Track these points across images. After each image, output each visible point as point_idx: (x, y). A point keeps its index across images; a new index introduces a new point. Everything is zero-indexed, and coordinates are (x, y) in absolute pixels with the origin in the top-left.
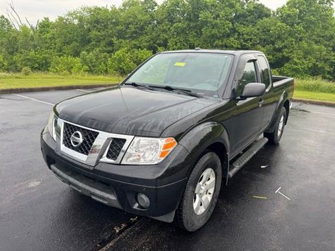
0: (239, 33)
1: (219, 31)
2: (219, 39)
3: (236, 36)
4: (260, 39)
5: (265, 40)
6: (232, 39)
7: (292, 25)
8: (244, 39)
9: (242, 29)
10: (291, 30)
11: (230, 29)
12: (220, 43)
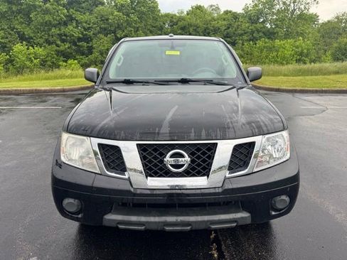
0: (77, 21)
1: (53, 18)
2: (55, 26)
3: (74, 24)
4: (100, 28)
5: (105, 29)
6: (71, 27)
7: (128, 15)
8: (84, 28)
9: (79, 17)
10: (127, 20)
11: (66, 16)
12: (58, 32)
